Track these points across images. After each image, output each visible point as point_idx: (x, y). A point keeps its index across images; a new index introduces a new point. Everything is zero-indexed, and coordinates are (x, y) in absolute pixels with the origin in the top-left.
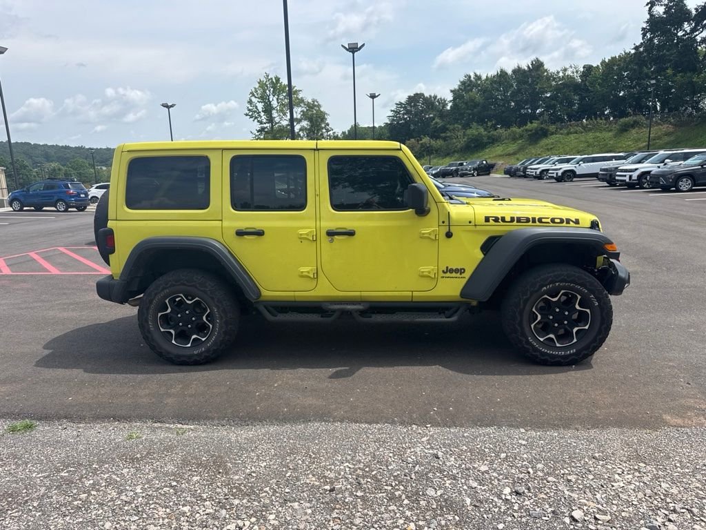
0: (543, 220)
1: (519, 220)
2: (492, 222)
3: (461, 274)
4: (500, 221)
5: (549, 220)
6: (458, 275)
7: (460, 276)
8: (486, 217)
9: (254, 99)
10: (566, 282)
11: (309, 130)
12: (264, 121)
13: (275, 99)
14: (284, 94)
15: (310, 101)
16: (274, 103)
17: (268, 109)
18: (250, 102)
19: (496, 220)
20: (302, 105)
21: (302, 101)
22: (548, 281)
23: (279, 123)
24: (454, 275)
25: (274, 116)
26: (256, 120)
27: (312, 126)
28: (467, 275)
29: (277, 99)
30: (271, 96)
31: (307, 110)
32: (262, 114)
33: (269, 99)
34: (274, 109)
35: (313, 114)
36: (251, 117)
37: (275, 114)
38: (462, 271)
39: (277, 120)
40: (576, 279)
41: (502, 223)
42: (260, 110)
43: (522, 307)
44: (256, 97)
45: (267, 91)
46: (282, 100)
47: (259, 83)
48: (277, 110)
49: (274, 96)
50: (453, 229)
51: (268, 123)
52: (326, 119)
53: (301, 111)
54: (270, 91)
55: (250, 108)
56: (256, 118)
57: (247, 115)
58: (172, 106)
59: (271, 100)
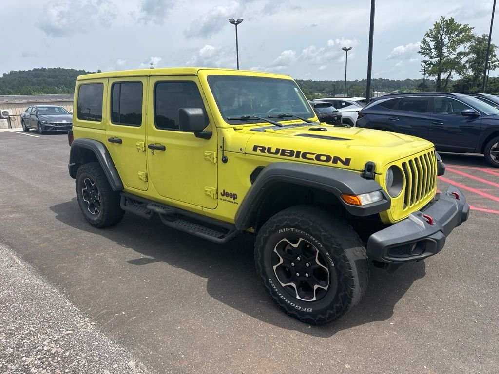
0: (308, 156)
1: (284, 152)
2: (258, 152)
3: (234, 199)
4: (266, 151)
5: (314, 157)
6: (232, 200)
7: (234, 201)
8: (255, 146)
9: (428, 39)
10: (301, 229)
11: (474, 61)
12: (434, 56)
13: (447, 37)
14: (456, 33)
15: (481, 36)
16: (446, 41)
17: (439, 46)
18: (424, 42)
19: (263, 149)
20: (472, 41)
21: (472, 36)
22: (284, 224)
23: (447, 57)
24: (229, 199)
25: (444, 51)
26: (427, 56)
27: (477, 58)
28: (240, 200)
29: (449, 37)
30: (444, 35)
31: (476, 44)
32: (433, 50)
33: (441, 38)
34: (445, 46)
35: (480, 48)
36: (423, 53)
37: (445, 50)
38: (234, 196)
39: (446, 54)
40: (311, 229)
41: (267, 154)
42: (432, 46)
43: (262, 244)
44: (430, 37)
45: (441, 31)
46: (454, 37)
47: (435, 25)
48: (447, 47)
49: (446, 35)
50: (227, 154)
51: (437, 58)
52: (493, 51)
53: (470, 46)
54: (443, 31)
55: (423, 46)
56: (427, 54)
57: (419, 52)
58: (349, 49)
59: (443, 38)
